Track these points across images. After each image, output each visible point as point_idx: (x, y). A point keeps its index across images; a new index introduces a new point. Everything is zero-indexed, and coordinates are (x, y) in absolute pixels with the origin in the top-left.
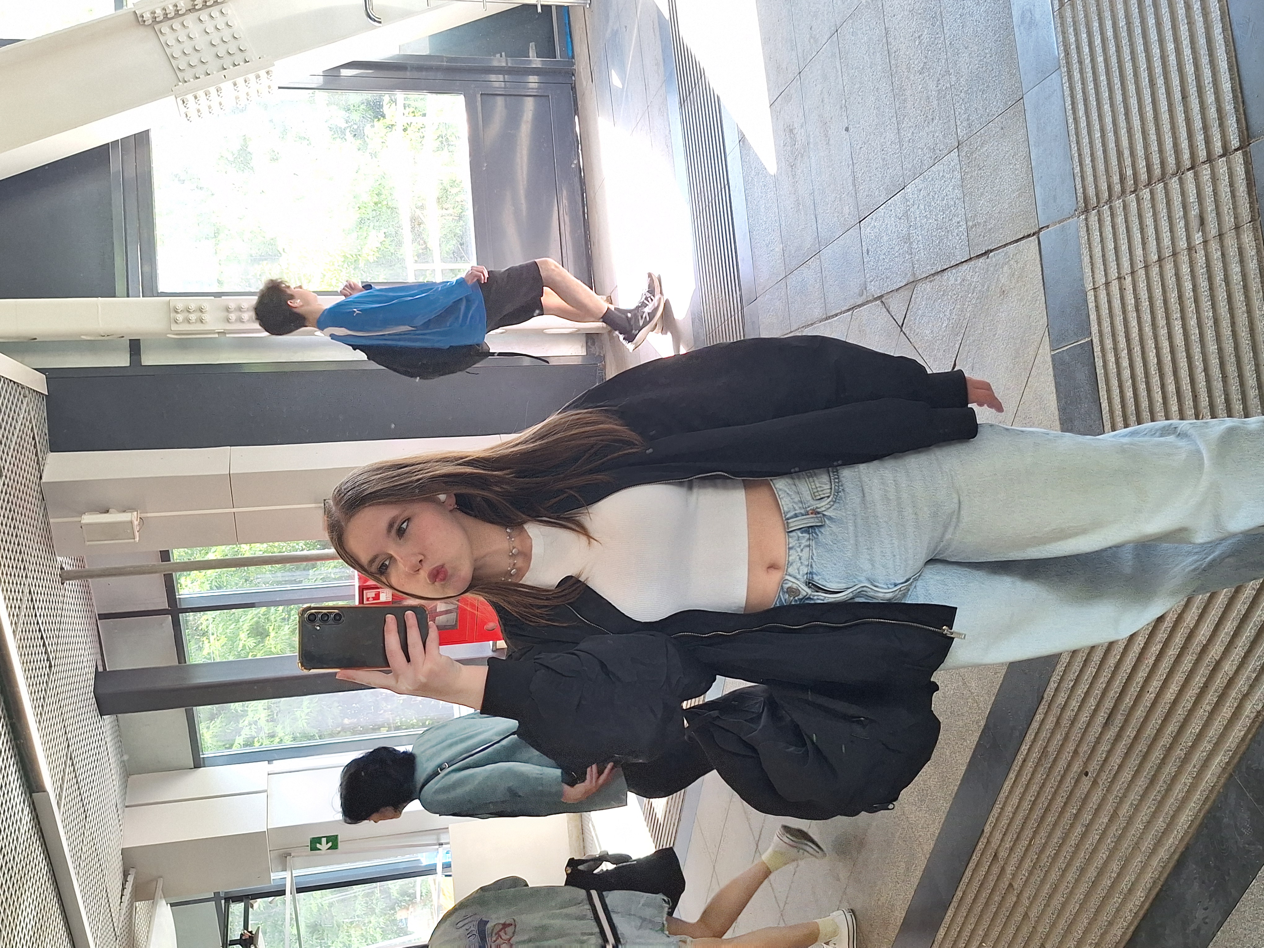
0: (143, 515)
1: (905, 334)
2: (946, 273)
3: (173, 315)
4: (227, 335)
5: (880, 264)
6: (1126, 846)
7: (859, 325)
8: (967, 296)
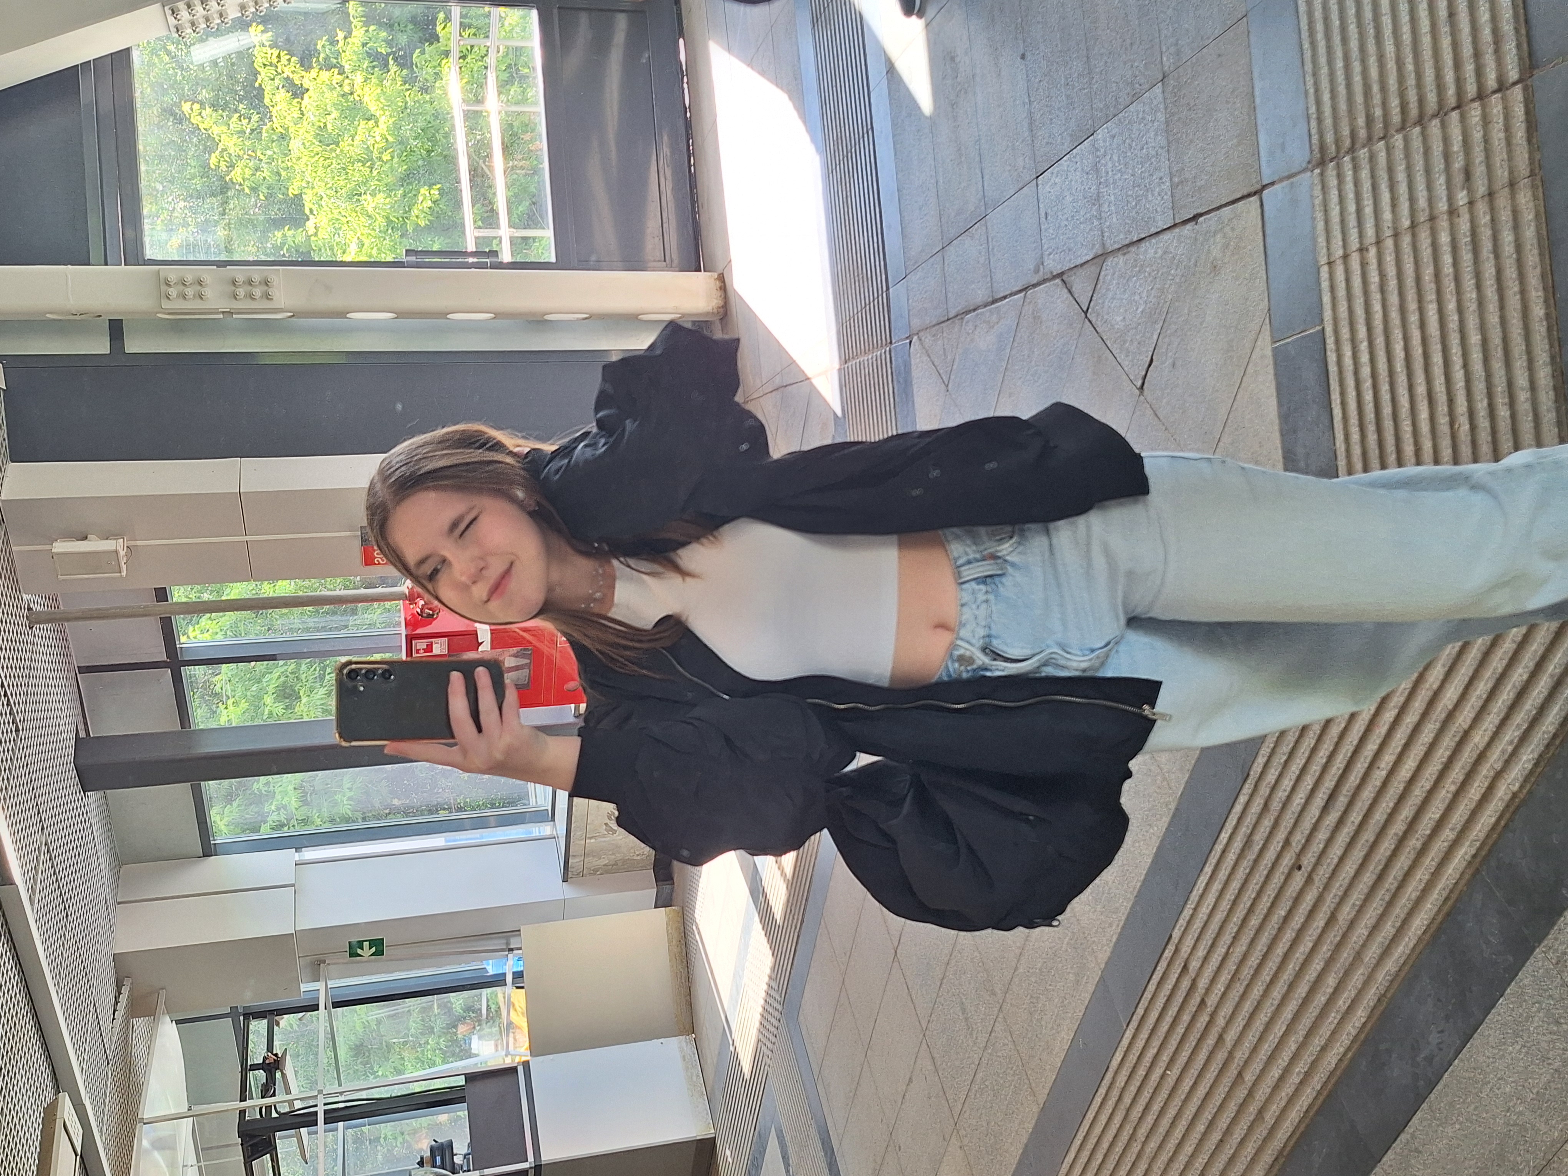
0: (131, 543)
1: (1090, 321)
2: (1143, 245)
3: (164, 288)
4: (234, 316)
5: (1060, 232)
6: (1346, 955)
7: (1034, 311)
8: (1169, 273)
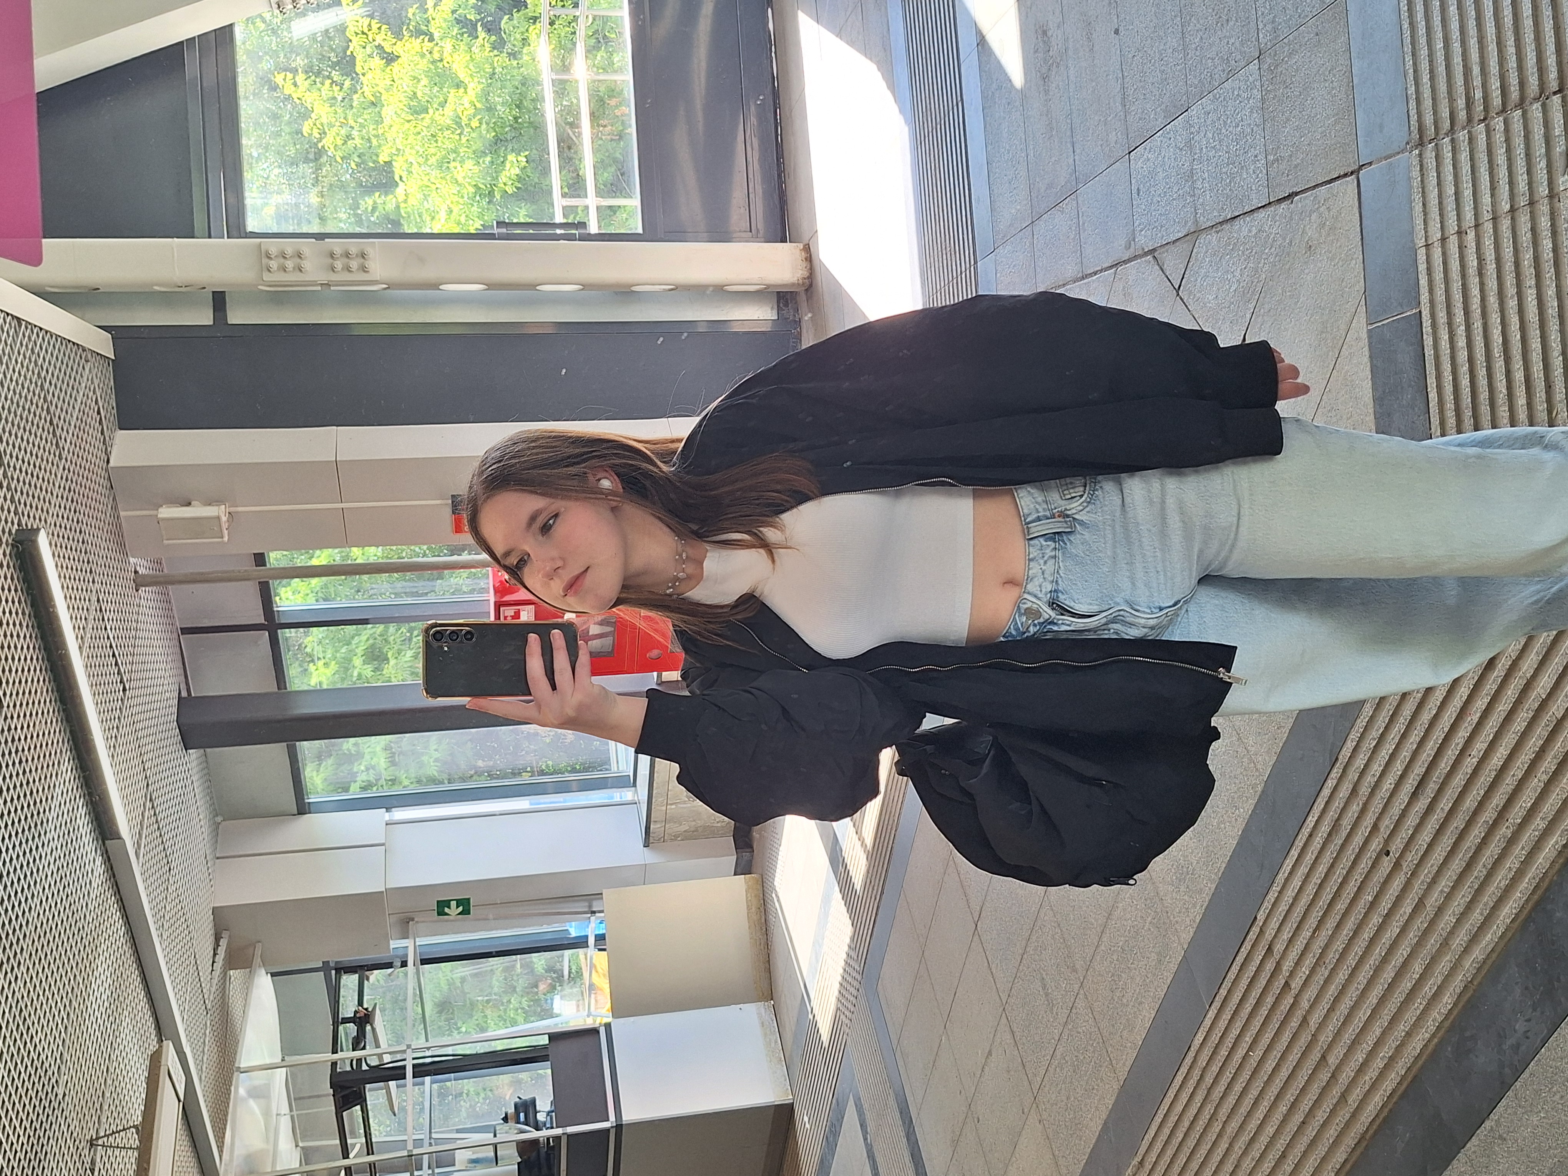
0: (232, 509)
1: (1181, 299)
2: (1237, 221)
3: (265, 261)
4: (332, 288)
5: (1153, 208)
6: (1433, 942)
7: (1124, 288)
8: (1263, 252)
